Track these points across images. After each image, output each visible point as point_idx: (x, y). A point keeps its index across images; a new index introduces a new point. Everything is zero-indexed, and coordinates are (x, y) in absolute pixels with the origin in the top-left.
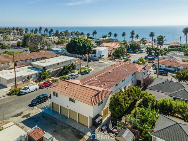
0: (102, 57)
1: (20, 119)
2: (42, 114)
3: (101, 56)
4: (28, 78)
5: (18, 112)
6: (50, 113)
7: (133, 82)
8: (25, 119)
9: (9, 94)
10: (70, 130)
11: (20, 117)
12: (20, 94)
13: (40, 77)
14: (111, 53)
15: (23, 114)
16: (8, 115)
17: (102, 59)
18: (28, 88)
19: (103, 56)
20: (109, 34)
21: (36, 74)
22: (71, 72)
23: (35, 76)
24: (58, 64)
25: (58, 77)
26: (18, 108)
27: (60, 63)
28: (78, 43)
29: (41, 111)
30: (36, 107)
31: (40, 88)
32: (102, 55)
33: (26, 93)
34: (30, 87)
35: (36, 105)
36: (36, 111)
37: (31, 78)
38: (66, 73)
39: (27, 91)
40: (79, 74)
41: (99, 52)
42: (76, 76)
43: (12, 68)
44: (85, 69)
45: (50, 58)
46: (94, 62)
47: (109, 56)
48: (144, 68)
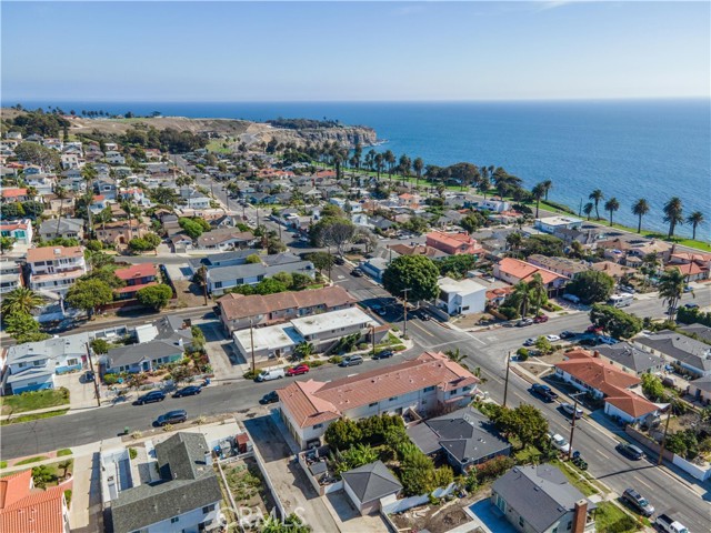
0: (462, 312)
1: (244, 417)
2: (267, 418)
3: (460, 308)
4: (278, 352)
5: (245, 407)
6: (276, 420)
7: (423, 403)
8: (248, 418)
9: (246, 377)
10: (282, 445)
11: (245, 414)
12: (257, 380)
13: (296, 354)
14: (497, 301)
15: (249, 412)
16: (234, 409)
17: (461, 317)
18: (268, 374)
19: (467, 308)
20: (591, 196)
21: (291, 347)
22: (359, 349)
23: (288, 350)
24: (333, 331)
25: (328, 355)
26: (247, 402)
27: (338, 329)
28: (402, 275)
29: (269, 413)
30: (266, 407)
31: (287, 375)
32: (463, 306)
33: (264, 380)
34: (271, 372)
35: (267, 403)
36: (265, 411)
37: (283, 352)
38: (347, 348)
39: (267, 377)
40: (370, 354)
41: (457, 297)
42: (357, 362)
43: (265, 325)
44: (394, 343)
45: (335, 308)
46: (433, 323)
47: (488, 309)
48: (455, 383)
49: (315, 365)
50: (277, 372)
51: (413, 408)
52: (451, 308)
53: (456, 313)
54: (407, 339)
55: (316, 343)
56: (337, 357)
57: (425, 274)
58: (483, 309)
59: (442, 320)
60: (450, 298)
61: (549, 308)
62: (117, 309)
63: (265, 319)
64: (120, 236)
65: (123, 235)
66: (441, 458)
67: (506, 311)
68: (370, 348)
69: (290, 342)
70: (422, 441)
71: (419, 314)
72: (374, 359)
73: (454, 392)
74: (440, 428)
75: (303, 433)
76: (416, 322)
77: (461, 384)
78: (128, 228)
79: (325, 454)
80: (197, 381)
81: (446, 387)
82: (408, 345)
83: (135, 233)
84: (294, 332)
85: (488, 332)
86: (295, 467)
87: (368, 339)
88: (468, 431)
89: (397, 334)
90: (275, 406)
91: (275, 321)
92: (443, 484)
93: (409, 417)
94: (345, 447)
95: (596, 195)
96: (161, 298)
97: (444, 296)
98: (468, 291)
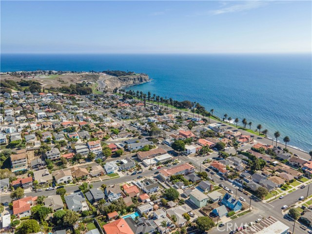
0: (191, 154)
4: (154, 164)
6: (159, 176)
7: (186, 172)
8: (154, 176)
9: (149, 169)
10: (162, 180)
13: (157, 164)
20: (224, 116)
24: (164, 159)
25: (164, 164)
26: (152, 174)
31: (157, 169)
32: (191, 152)
33: (153, 170)
36: (156, 175)
38: (167, 163)
41: (189, 150)
42: (170, 166)
43: (149, 159)
44: (177, 161)
45: (163, 154)
46: (184, 156)
47: (196, 153)
49: (162, 167)
50: (155, 168)
53: (189, 154)
54: (179, 160)
55: (162, 162)
56: (166, 165)
57: (182, 145)
59: (186, 156)
61: (210, 152)
62: (111, 156)
63: (148, 157)
66: (190, 181)
67: (200, 153)
68: (172, 163)
69: (156, 162)
70: (186, 178)
71: (181, 154)
72: (173, 165)
74: (189, 176)
75: (165, 177)
76: (180, 156)
77: (192, 169)
79: (170, 181)
80: (140, 171)
81: (190, 169)
82: (180, 162)
84: (155, 160)
85: (197, 158)
86: (165, 183)
87: (171, 161)
88: (194, 176)
89: (177, 159)
90: (158, 174)
91: (151, 158)
92: (191, 184)
93: (183, 175)
94: (174, 179)
95: (225, 116)
97: (186, 150)
98: (191, 148)
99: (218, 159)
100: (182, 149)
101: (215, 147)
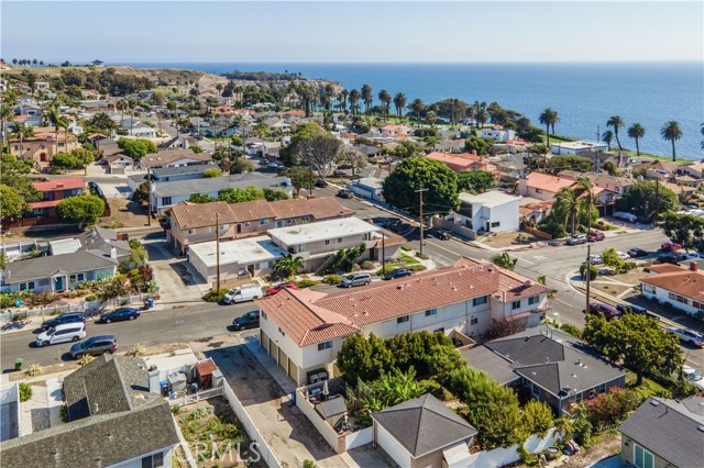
0: (492, 229)
1: (205, 347)
2: (241, 350)
3: (488, 224)
4: (251, 268)
5: (206, 335)
6: (254, 350)
7: (475, 321)
8: (212, 348)
9: (205, 299)
10: (267, 383)
11: (206, 344)
12: (223, 302)
13: (276, 272)
14: (533, 217)
15: (212, 341)
16: (191, 337)
17: (490, 236)
18: (239, 293)
19: (496, 224)
20: (609, 123)
21: (270, 262)
22: (362, 268)
23: (266, 265)
24: (327, 242)
25: (321, 275)
26: (208, 328)
27: (334, 240)
28: (412, 180)
29: (243, 341)
30: (238, 334)
31: (265, 296)
32: (491, 221)
33: (233, 302)
34: (243, 291)
35: (239, 330)
36: (238, 339)
37: (258, 268)
38: (347, 267)
39: (237, 298)
40: (378, 274)
41: (484, 211)
42: (363, 282)
43: (231, 239)
44: (409, 262)
45: (324, 219)
46: (454, 242)
47: (523, 226)
48: (517, 291)
49: (304, 285)
50: (252, 290)
51: (459, 329)
52: (476, 223)
53: (483, 231)
54: (425, 258)
55: (306, 256)
56: (333, 276)
57: (441, 179)
58: (517, 226)
59: (466, 238)
60: (475, 212)
61: (600, 227)
62: (26, 228)
63: (230, 230)
64: (40, 151)
65: (45, 151)
67: (550, 227)
68: (377, 267)
69: (268, 255)
70: (489, 370)
71: (436, 233)
72: (386, 279)
73: (516, 305)
74: (509, 351)
75: (299, 356)
76: (432, 242)
77: (526, 293)
78: (52, 142)
79: (337, 389)
80: (135, 303)
81: (505, 297)
82: (430, 265)
83: (61, 149)
84: (273, 245)
85: (531, 251)
86: (291, 412)
87: (373, 255)
89: (411, 254)
90: (254, 333)
91: (245, 235)
92: (540, 429)
95: (615, 122)
96: (90, 212)
97: (466, 209)
98: (493, 202)
99: (666, 256)
100: (441, 202)
101: (620, 205)
